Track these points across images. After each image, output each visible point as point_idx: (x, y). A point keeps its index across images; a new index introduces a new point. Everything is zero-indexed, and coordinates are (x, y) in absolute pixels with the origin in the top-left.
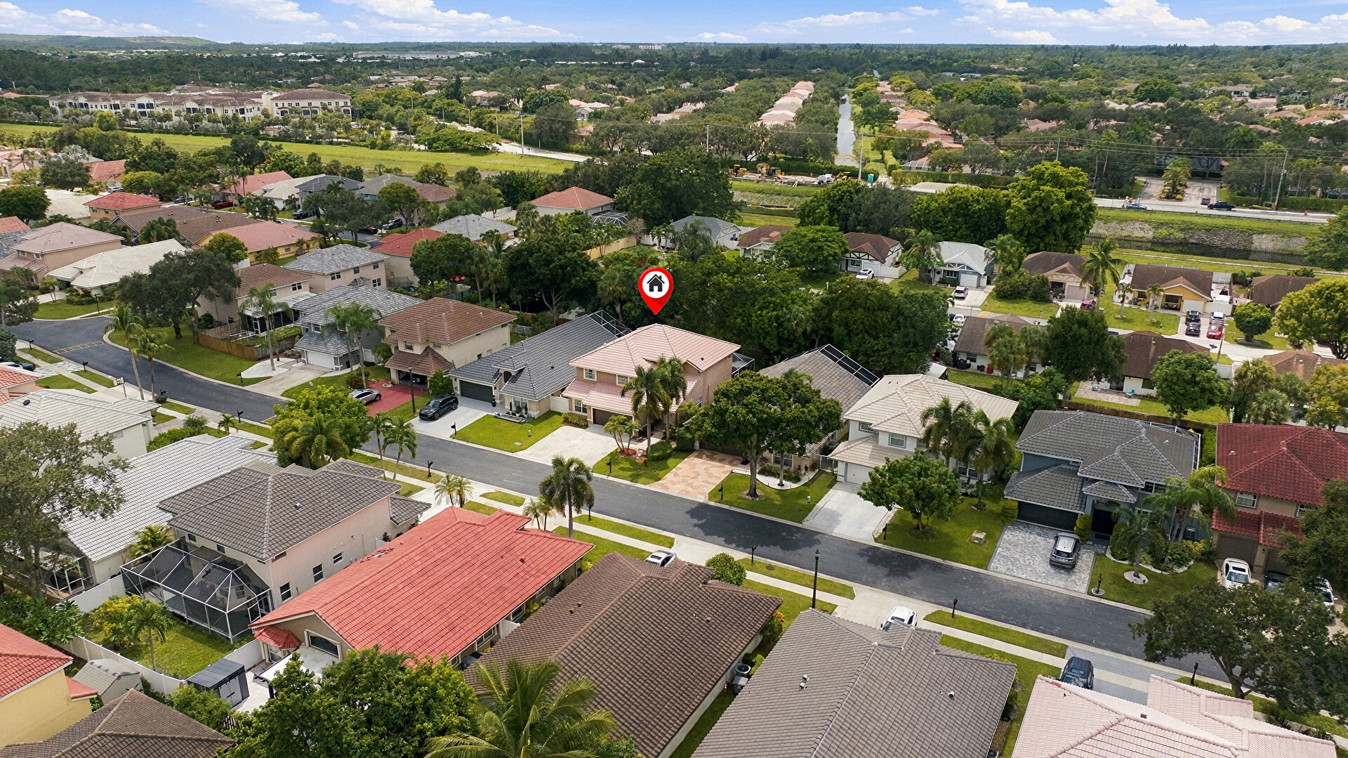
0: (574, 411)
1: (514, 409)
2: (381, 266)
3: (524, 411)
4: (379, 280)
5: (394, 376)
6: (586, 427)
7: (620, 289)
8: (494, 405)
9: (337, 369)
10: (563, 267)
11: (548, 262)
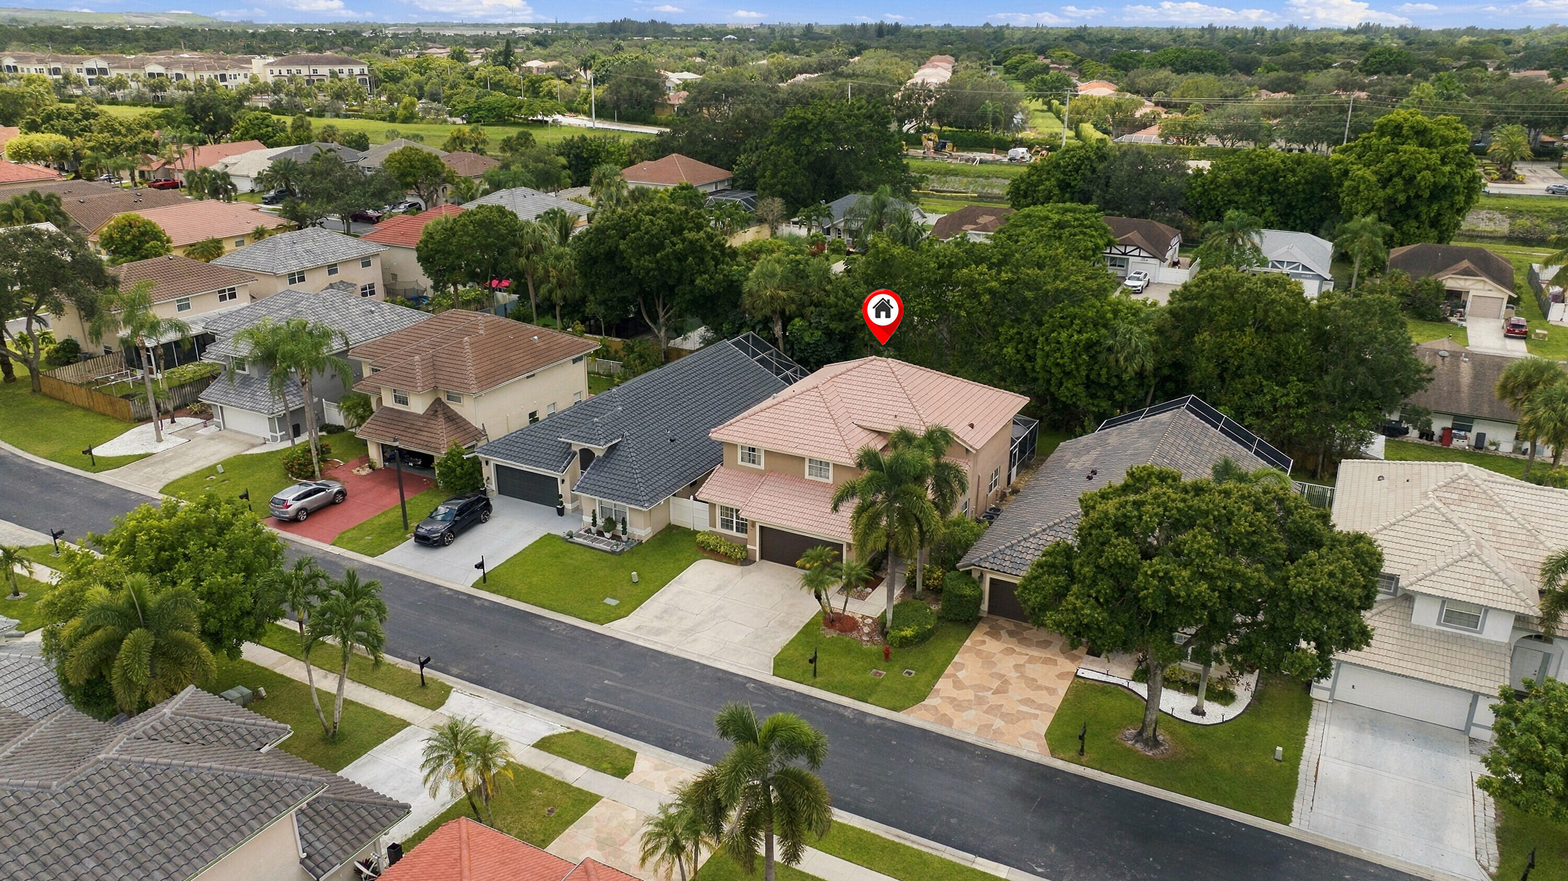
0: (719, 529)
1: (600, 522)
2: (376, 263)
3: (620, 527)
4: (371, 286)
5: (374, 453)
6: (746, 561)
7: (783, 294)
8: (561, 512)
9: (274, 439)
10: (680, 257)
11: (654, 247)
